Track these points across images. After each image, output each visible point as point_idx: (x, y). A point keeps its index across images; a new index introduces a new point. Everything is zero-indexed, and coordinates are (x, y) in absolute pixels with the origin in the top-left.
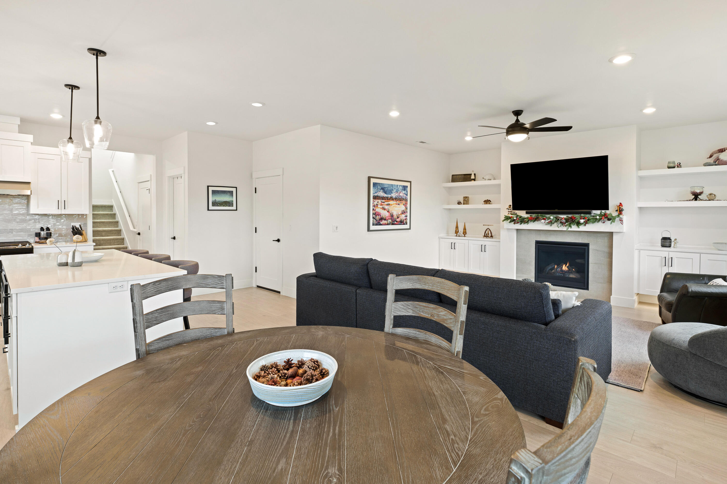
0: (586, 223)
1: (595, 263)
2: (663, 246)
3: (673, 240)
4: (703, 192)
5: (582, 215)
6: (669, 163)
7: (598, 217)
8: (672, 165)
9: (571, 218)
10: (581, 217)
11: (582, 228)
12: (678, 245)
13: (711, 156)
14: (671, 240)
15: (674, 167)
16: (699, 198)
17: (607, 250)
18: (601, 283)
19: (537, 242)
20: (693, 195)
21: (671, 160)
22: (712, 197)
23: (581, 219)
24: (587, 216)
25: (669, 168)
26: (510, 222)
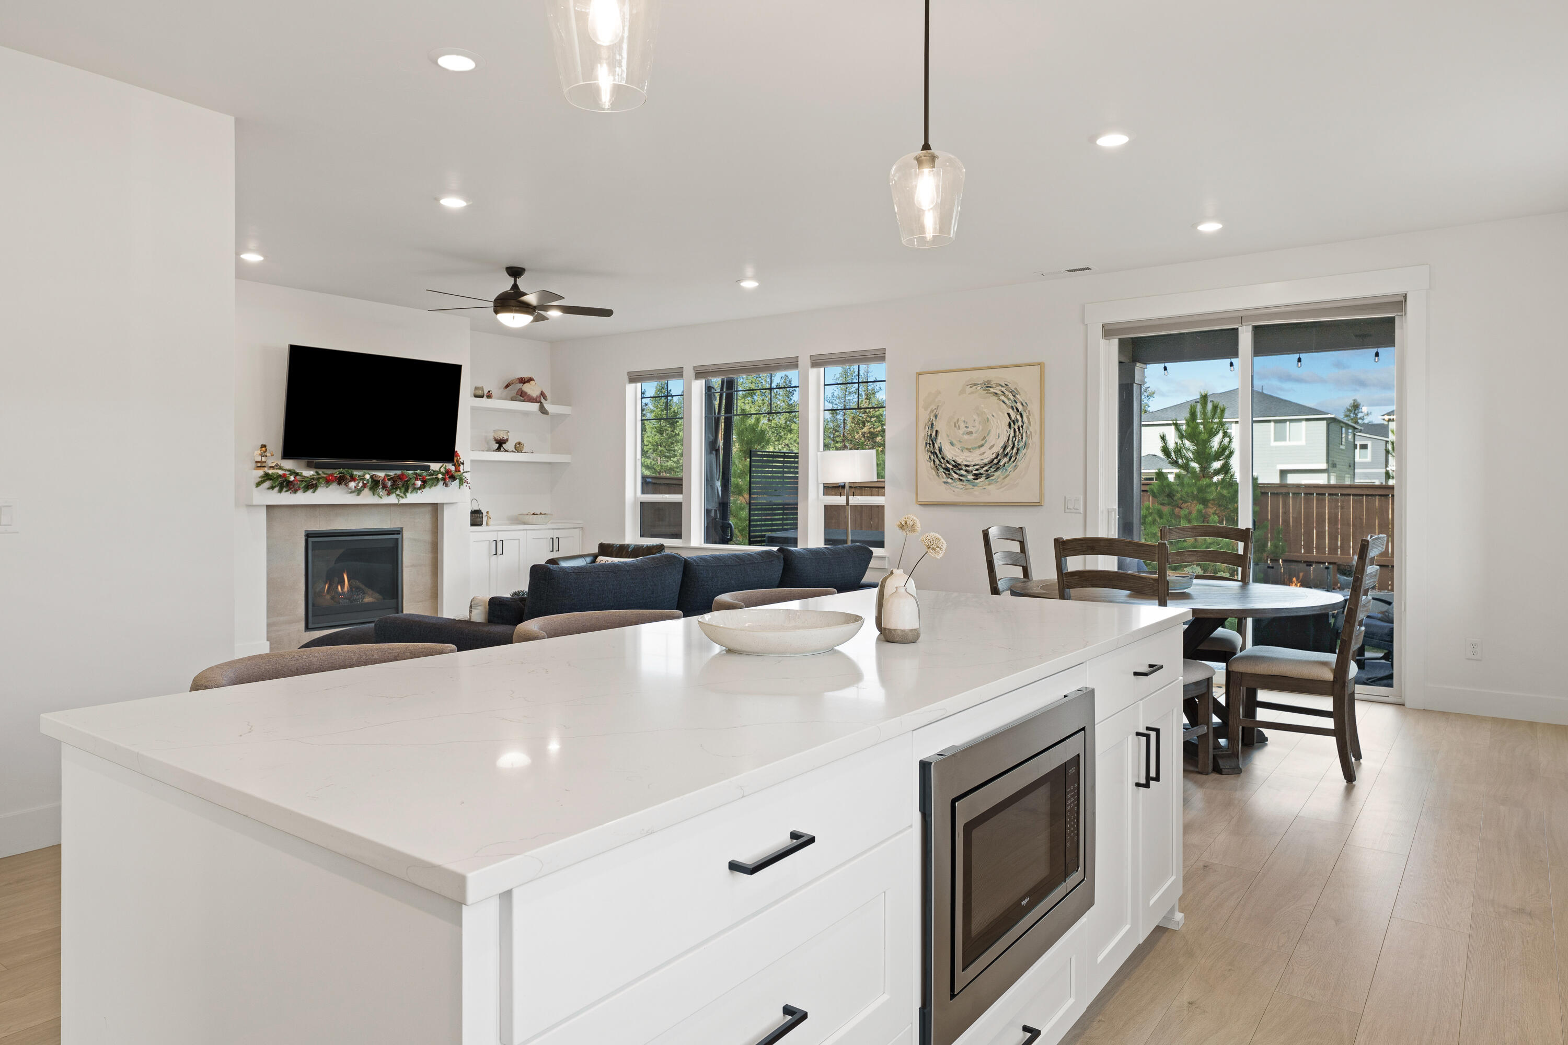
0: (423, 486)
1: (413, 566)
2: (473, 524)
3: (485, 514)
4: (507, 440)
5: (418, 472)
6: (476, 388)
7: (440, 476)
8: (480, 393)
9: (400, 477)
10: (416, 474)
11: (412, 498)
12: (491, 522)
13: (507, 386)
14: (482, 513)
15: (482, 397)
16: (503, 448)
17: (428, 537)
18: (421, 601)
19: (309, 535)
20: (497, 443)
21: (479, 385)
22: (518, 448)
23: (417, 479)
24: (425, 473)
25: (476, 396)
26: (272, 488)
